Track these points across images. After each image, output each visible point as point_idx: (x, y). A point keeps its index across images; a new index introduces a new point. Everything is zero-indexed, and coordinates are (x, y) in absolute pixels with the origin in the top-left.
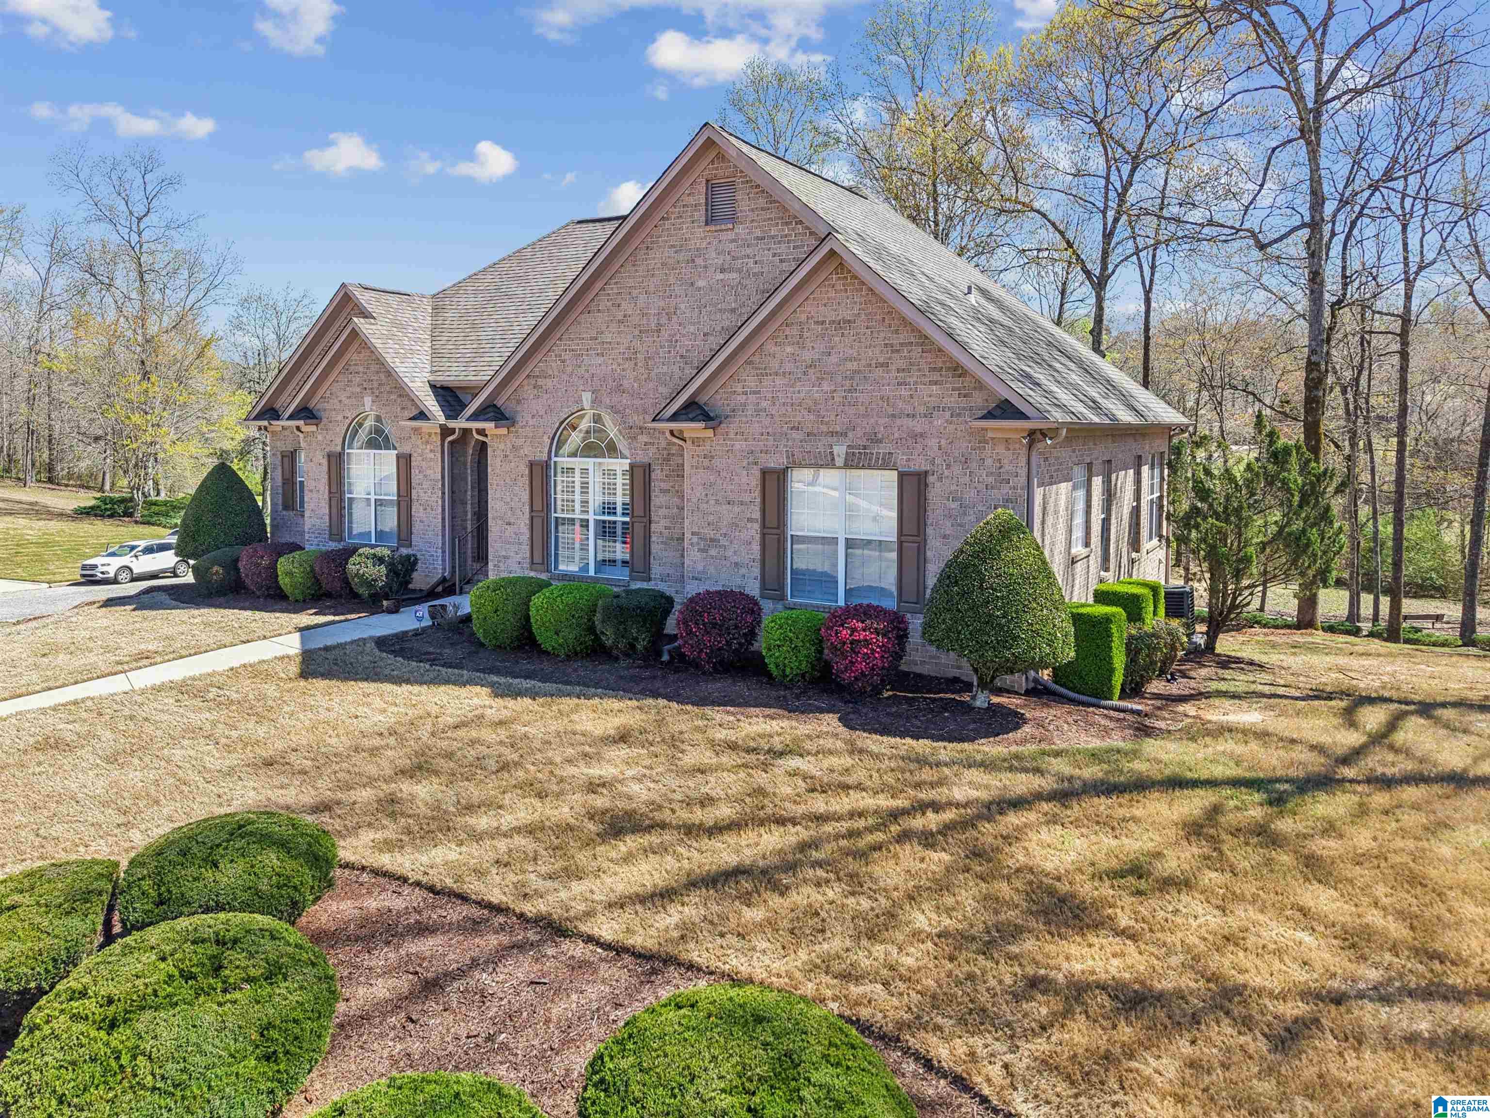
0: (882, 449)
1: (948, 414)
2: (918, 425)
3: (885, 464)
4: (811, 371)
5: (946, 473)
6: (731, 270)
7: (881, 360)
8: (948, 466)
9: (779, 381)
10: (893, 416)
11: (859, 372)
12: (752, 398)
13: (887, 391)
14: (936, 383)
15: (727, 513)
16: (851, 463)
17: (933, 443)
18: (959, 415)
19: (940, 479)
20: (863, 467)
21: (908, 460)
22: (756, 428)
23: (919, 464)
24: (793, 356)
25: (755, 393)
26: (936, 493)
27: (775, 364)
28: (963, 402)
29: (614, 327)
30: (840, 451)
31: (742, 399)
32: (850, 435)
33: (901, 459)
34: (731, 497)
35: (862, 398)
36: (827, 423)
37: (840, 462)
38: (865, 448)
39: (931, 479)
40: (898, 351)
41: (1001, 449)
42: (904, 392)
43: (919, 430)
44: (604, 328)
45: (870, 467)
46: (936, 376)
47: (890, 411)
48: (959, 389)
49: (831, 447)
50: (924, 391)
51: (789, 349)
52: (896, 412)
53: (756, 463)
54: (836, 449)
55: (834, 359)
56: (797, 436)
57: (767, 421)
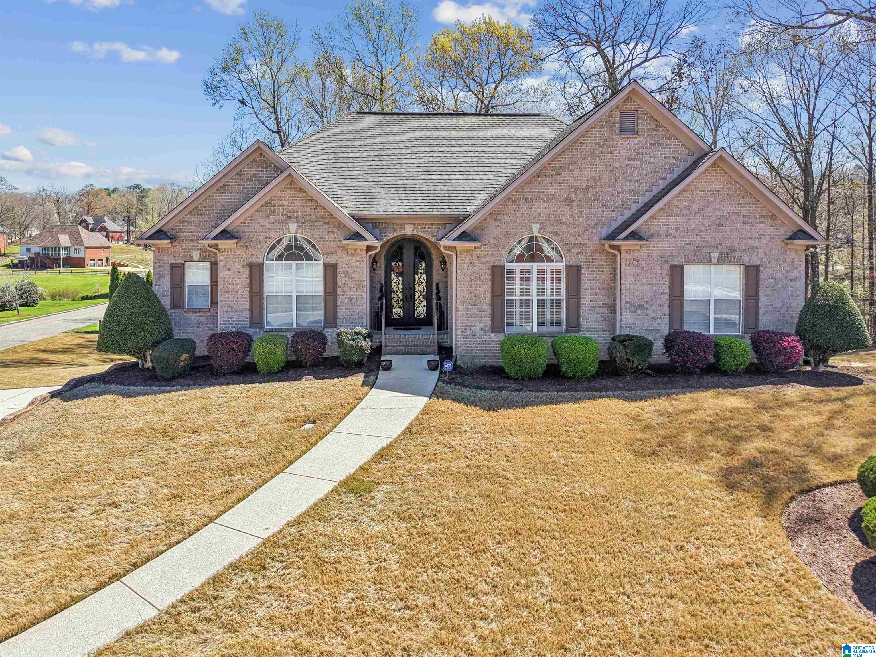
0: (737, 254)
1: (768, 238)
2: (754, 243)
3: (738, 262)
4: (698, 215)
5: (769, 265)
6: (635, 159)
7: (735, 211)
8: (769, 262)
9: (679, 219)
10: (742, 238)
11: (724, 216)
12: (664, 228)
13: (738, 226)
14: (763, 223)
15: (648, 290)
16: (721, 261)
17: (761, 251)
18: (774, 238)
19: (765, 268)
20: (727, 263)
21: (750, 259)
22: (666, 244)
23: (755, 261)
24: (688, 207)
25: (665, 225)
26: (763, 274)
27: (677, 211)
28: (776, 232)
29: (557, 186)
30: (715, 255)
31: (657, 228)
32: (719, 247)
33: (746, 260)
34: (652, 281)
35: (726, 229)
36: (707, 241)
37: (714, 261)
38: (728, 254)
39: (761, 269)
40: (744, 207)
41: (793, 254)
42: (747, 227)
43: (755, 245)
44: (549, 187)
45: (731, 263)
46: (762, 219)
47: (740, 236)
48: (773, 226)
49: (710, 253)
50: (757, 226)
51: (685, 203)
52: (743, 236)
53: (666, 263)
54: (713, 255)
55: (710, 209)
56: (691, 248)
57: (672, 241)
